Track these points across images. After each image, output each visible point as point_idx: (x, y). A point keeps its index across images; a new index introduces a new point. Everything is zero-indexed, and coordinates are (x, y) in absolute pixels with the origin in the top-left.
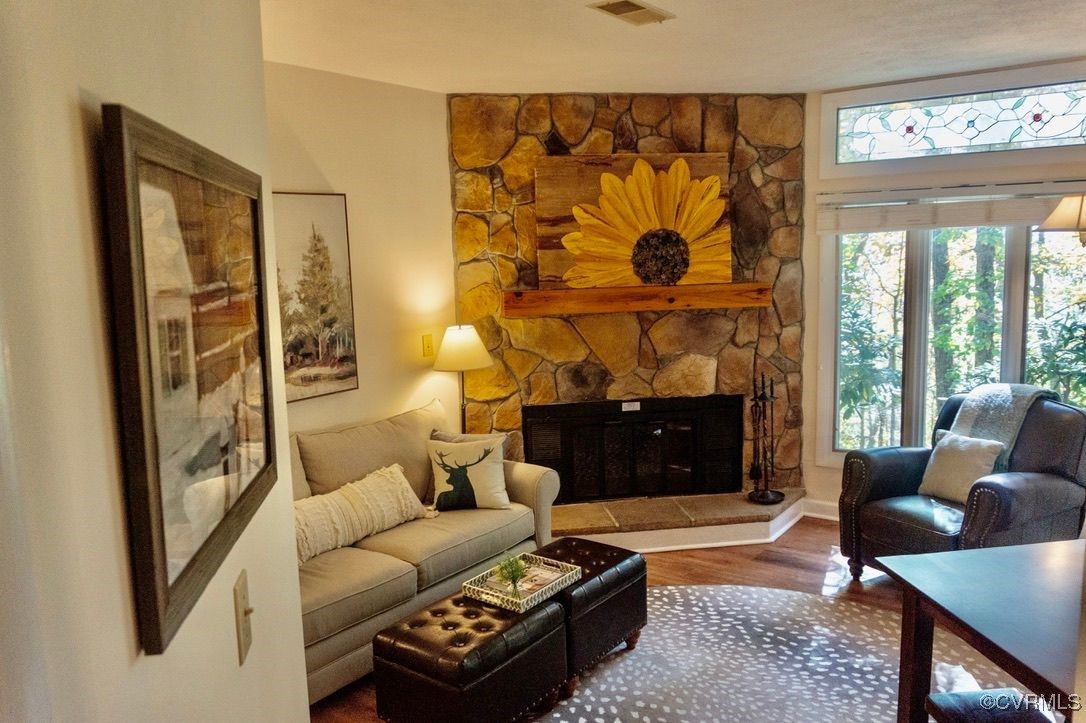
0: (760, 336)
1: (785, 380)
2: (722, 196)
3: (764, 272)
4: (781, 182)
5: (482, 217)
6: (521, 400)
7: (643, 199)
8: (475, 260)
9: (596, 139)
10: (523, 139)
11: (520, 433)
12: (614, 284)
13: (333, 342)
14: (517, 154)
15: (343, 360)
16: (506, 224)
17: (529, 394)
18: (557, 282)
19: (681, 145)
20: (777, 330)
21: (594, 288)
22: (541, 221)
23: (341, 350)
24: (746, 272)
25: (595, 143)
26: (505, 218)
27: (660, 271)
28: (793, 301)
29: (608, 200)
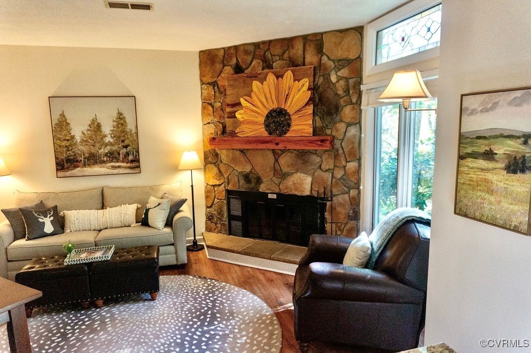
0: (335, 166)
1: (349, 193)
2: (309, 89)
3: (337, 131)
4: (347, 79)
5: (211, 104)
6: (225, 187)
7: (271, 93)
8: (209, 123)
9: (254, 65)
10: (225, 68)
11: (225, 202)
12: (256, 135)
13: (127, 154)
14: (223, 75)
15: (132, 161)
16: (220, 107)
17: (228, 184)
18: (233, 134)
19: (293, 63)
20: (344, 163)
21: (247, 137)
22: (228, 105)
23: (132, 157)
24: (327, 131)
25: (254, 67)
26: (219, 104)
27: (276, 129)
28: (353, 148)
29: (255, 94)
